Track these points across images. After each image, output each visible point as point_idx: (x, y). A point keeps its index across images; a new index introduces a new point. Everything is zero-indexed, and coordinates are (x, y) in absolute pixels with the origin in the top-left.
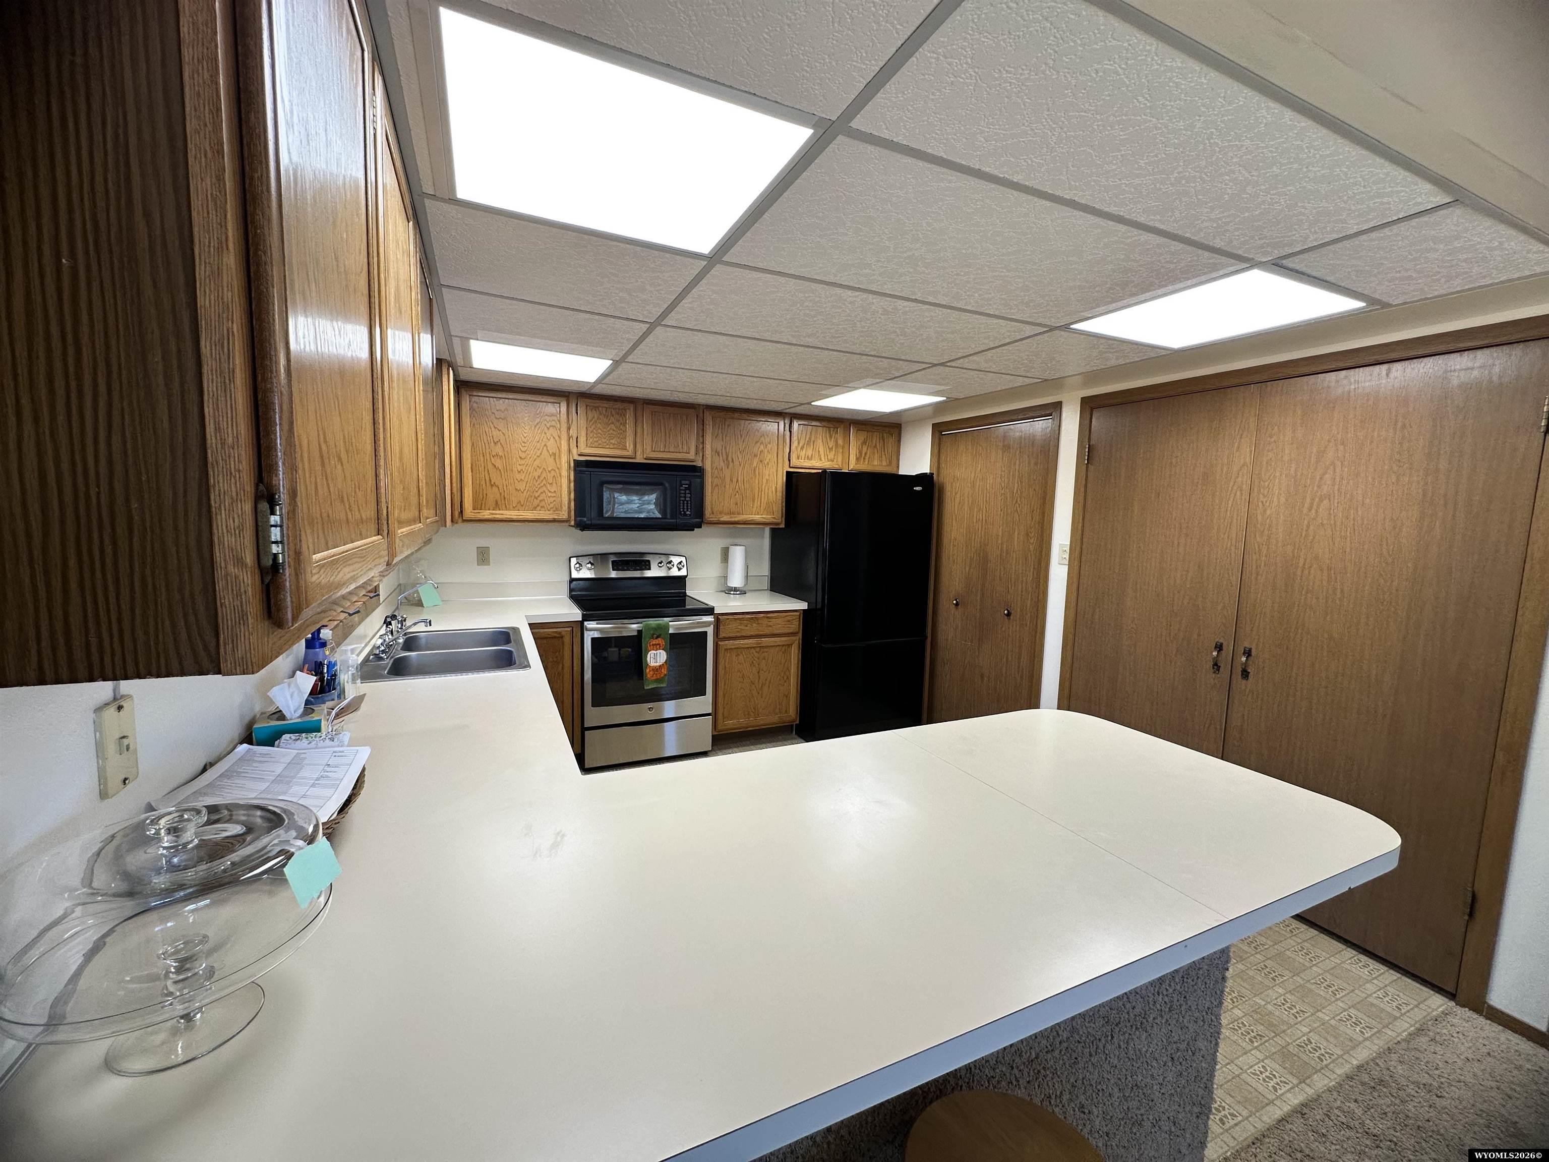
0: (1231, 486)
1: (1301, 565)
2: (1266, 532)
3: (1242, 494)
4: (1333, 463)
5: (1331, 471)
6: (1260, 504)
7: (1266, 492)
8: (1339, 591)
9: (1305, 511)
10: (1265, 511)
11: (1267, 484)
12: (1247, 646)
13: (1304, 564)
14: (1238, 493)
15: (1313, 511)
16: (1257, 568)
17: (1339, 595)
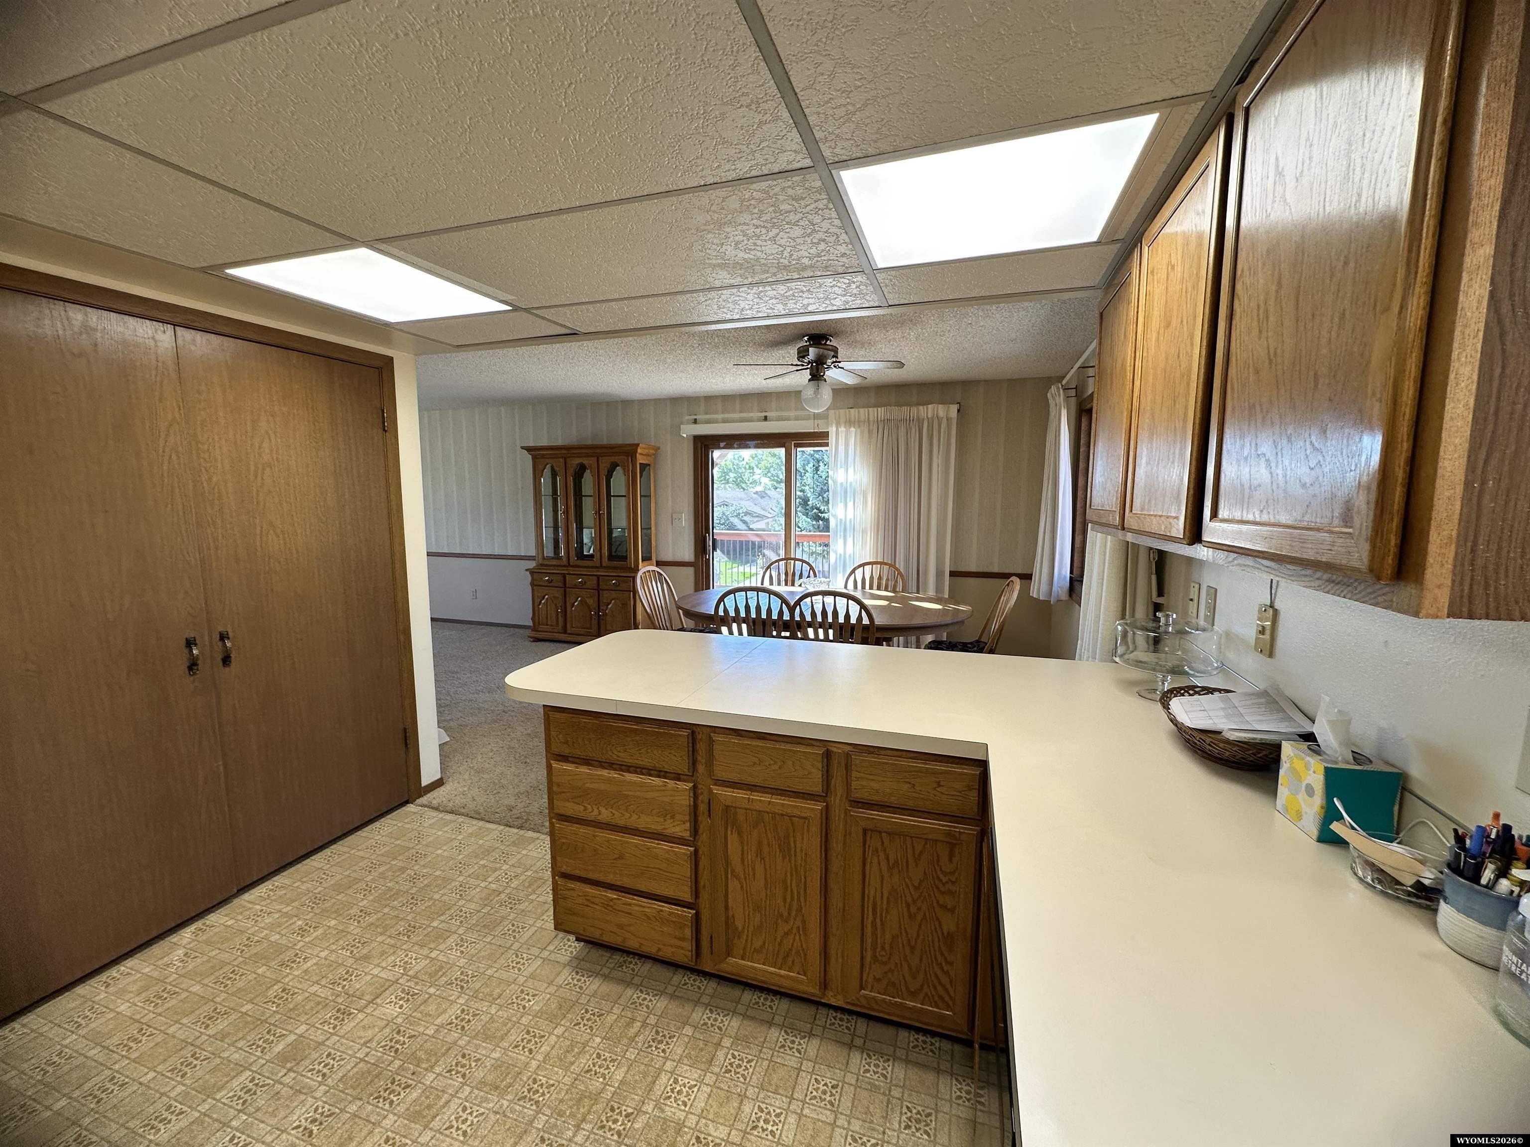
0: (161, 445)
1: (258, 531)
2: (217, 502)
3: (179, 457)
4: (267, 432)
5: (267, 441)
6: (203, 469)
7: (207, 457)
8: (294, 551)
9: (252, 478)
10: (210, 479)
11: (206, 447)
12: (221, 630)
13: (261, 531)
14: (174, 457)
15: (259, 478)
16: (214, 541)
17: (295, 556)
